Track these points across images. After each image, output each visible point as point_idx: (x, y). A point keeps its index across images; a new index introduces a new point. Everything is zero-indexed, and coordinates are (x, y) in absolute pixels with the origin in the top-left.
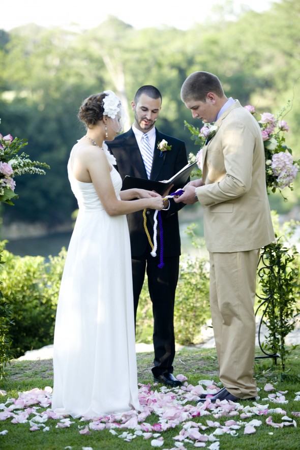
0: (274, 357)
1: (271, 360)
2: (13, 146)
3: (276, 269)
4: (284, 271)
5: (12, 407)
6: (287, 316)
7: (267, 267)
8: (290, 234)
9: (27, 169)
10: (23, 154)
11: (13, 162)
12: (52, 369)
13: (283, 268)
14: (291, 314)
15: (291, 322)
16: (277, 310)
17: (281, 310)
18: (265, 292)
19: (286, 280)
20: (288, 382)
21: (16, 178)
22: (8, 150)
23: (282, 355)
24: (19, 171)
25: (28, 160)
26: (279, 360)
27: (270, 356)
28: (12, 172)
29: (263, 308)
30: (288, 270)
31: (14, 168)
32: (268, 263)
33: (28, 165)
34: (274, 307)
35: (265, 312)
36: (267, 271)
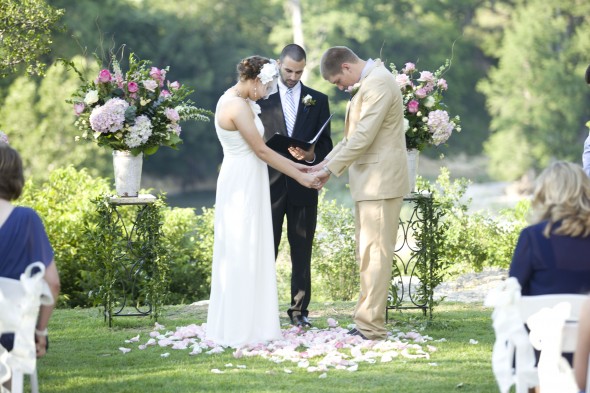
0: (424, 308)
1: (421, 311)
2: (180, 93)
3: (429, 222)
4: (436, 225)
5: (171, 338)
6: (437, 267)
7: (421, 221)
8: (460, 192)
9: (191, 116)
10: (189, 101)
11: (179, 108)
12: (207, 312)
13: (435, 222)
14: (441, 266)
15: (440, 275)
16: (428, 263)
17: (432, 261)
18: (418, 245)
19: (437, 234)
20: (432, 329)
21: (182, 123)
22: (175, 97)
23: (431, 306)
24: (184, 118)
25: (193, 108)
26: (428, 311)
27: (420, 307)
28: (178, 118)
29: (415, 260)
30: (440, 224)
31: (181, 114)
32: (421, 216)
33: (194, 111)
34: (426, 260)
35: (417, 264)
36: (421, 224)
